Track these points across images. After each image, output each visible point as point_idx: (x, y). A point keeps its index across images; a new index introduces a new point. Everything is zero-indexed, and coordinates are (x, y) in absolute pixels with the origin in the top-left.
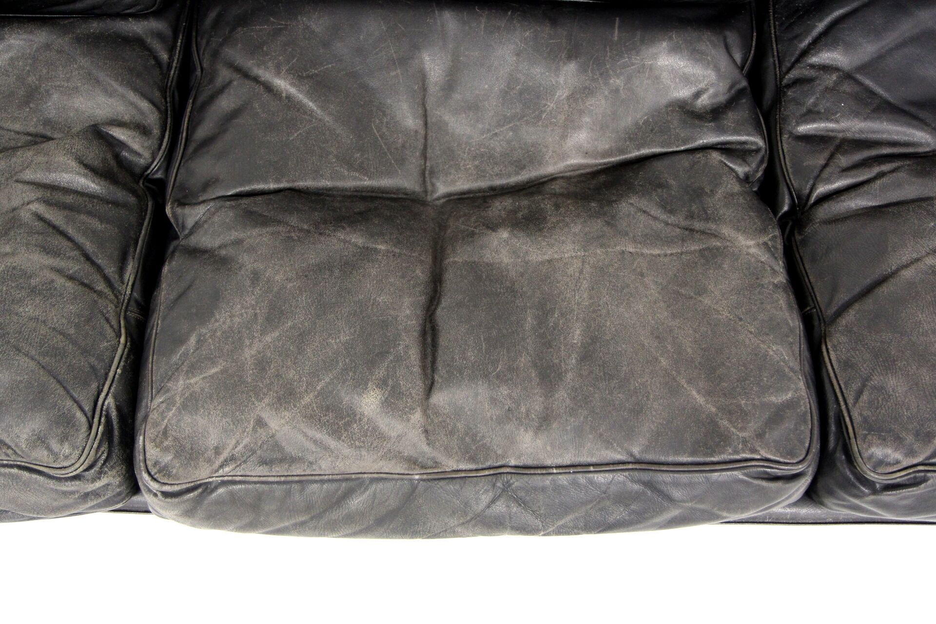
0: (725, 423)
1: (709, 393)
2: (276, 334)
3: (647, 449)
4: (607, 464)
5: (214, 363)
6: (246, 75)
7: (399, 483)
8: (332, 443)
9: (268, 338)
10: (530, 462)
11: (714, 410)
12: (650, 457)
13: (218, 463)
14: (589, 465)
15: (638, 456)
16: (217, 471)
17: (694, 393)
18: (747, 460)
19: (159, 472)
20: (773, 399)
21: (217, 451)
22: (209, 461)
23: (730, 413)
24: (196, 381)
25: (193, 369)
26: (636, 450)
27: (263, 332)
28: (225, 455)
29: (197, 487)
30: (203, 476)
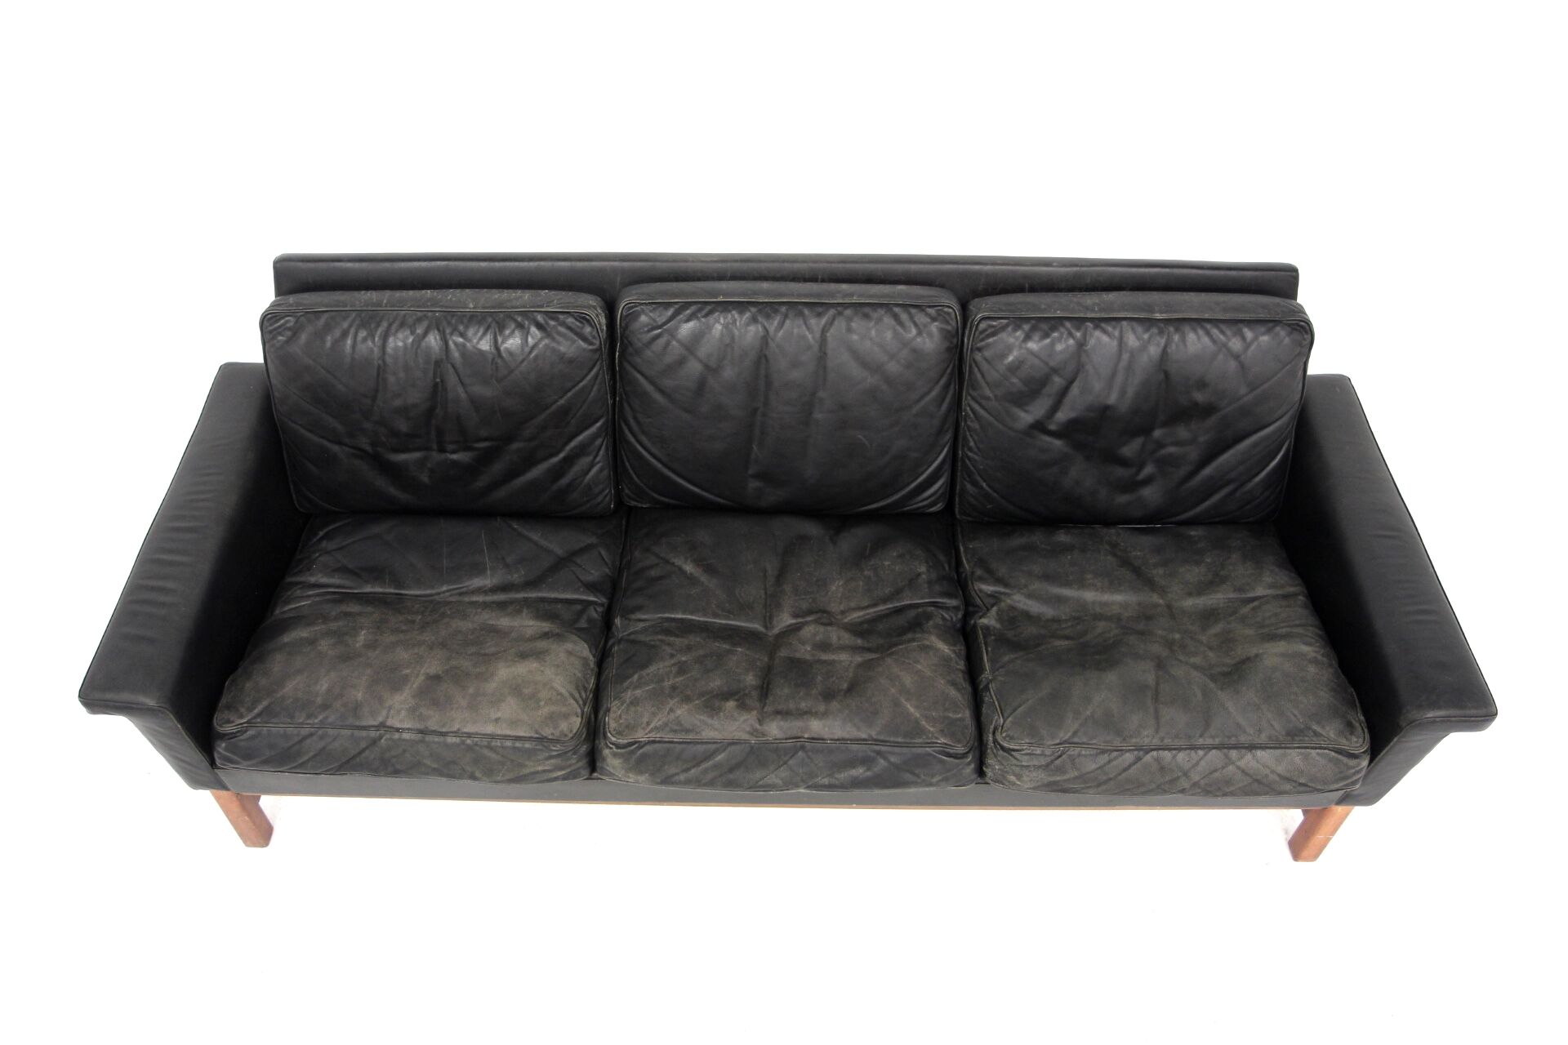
0: (924, 723)
1: (916, 707)
2: (681, 678)
3: (879, 733)
4: (858, 740)
5: (648, 685)
6: (667, 562)
7: (743, 745)
8: (709, 721)
9: (677, 680)
10: (816, 736)
11: (918, 716)
12: (882, 738)
13: (648, 730)
14: (848, 740)
15: (875, 737)
16: (647, 734)
17: (909, 706)
18: (934, 743)
19: (617, 733)
20: (951, 715)
21: (648, 724)
22: (644, 729)
23: (926, 717)
24: (638, 692)
25: (636, 688)
26: (873, 734)
27: (675, 677)
28: (652, 726)
29: (635, 743)
30: (640, 736)
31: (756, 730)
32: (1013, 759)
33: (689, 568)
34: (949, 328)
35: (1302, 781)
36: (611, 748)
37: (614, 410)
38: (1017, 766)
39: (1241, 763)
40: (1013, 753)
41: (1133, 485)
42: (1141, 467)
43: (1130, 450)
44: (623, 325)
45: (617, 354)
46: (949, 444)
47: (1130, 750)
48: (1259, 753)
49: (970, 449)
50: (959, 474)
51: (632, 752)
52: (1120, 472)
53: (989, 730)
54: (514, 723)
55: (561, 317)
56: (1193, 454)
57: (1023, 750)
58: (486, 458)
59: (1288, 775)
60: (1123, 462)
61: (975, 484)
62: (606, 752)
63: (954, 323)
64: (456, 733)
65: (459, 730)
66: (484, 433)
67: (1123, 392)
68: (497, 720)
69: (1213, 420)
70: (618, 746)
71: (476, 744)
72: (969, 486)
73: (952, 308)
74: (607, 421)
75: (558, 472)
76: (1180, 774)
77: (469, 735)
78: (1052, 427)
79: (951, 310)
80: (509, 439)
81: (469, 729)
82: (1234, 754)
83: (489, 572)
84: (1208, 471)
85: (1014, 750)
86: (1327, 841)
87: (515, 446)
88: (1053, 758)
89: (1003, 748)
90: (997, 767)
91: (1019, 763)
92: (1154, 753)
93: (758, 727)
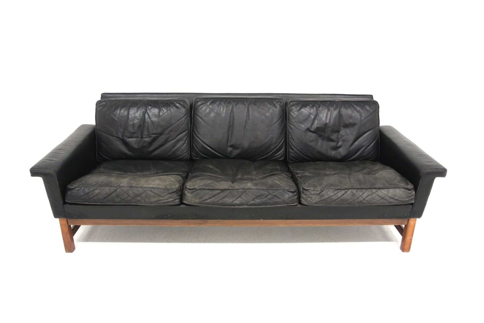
0: (281, 185)
3: (268, 187)
5: (199, 179)
6: (205, 166)
7: (227, 190)
10: (249, 187)
11: (279, 183)
13: (199, 186)
14: (259, 189)
17: (277, 182)
18: (285, 189)
19: (189, 186)
20: (289, 184)
21: (199, 184)
22: (197, 185)
24: (196, 180)
26: (266, 187)
29: (195, 189)
30: (196, 187)
31: (231, 186)
32: (309, 192)
33: (211, 167)
34: (281, 104)
35: (396, 198)
36: (187, 190)
37: (191, 128)
38: (310, 194)
39: (377, 193)
40: (308, 190)
41: (336, 148)
42: (338, 142)
43: (334, 137)
44: (194, 104)
45: (193, 112)
46: (284, 138)
47: (343, 189)
48: (382, 190)
49: (290, 138)
50: (287, 147)
51: (193, 192)
52: (333, 144)
53: (301, 187)
54: (158, 185)
55: (178, 101)
56: (352, 138)
57: (311, 189)
58: (154, 140)
59: (391, 196)
60: (332, 141)
61: (292, 149)
62: (186, 192)
63: (283, 103)
64: (141, 187)
65: (142, 186)
66: (154, 132)
67: (330, 120)
68: (153, 184)
69: (356, 127)
70: (189, 189)
71: (147, 190)
72: (290, 150)
73: (282, 99)
74: (188, 132)
75: (174, 145)
76: (359, 196)
77: (145, 188)
78: (312, 130)
79: (282, 100)
80: (161, 134)
81: (145, 186)
82: (374, 190)
83: (152, 170)
84: (356, 143)
85: (309, 190)
86: (411, 239)
87: (163, 136)
88: (321, 191)
89: (305, 190)
90: (304, 197)
91: (311, 193)
92: (351, 190)
93: (232, 185)
